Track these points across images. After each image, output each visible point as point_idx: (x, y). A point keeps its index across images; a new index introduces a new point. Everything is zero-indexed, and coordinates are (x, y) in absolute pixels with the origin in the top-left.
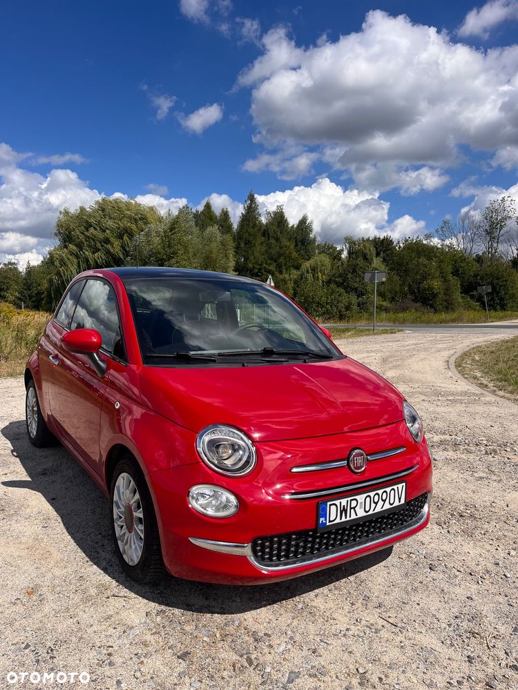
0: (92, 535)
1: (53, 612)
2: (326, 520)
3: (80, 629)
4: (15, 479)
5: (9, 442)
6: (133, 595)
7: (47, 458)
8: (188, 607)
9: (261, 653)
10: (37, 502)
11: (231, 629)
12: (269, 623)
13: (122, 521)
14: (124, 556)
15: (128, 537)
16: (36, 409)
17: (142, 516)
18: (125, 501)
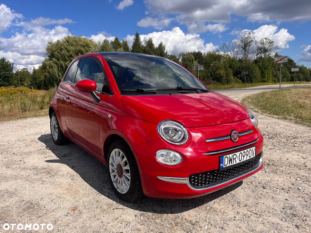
0: (97, 182)
2: (223, 165)
3: (104, 225)
4: (51, 159)
5: (43, 143)
6: (126, 208)
7: (65, 150)
8: (155, 211)
9: (197, 230)
10: (65, 168)
11: (178, 220)
12: (196, 216)
13: (115, 173)
14: (118, 190)
15: (120, 180)
16: (57, 126)
17: (129, 168)
18: (117, 162)
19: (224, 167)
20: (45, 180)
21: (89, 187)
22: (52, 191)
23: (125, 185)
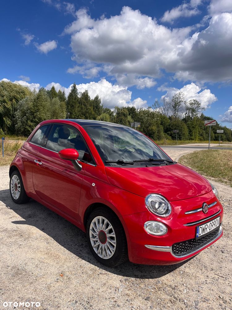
0: (73, 245)
1: (78, 284)
2: (198, 234)
3: (95, 291)
4: (17, 220)
6: (109, 273)
8: (136, 277)
9: (178, 294)
10: (35, 231)
11: (160, 285)
12: (173, 281)
13: (97, 239)
14: (99, 255)
15: (102, 246)
16: (19, 185)
17: (114, 236)
18: (99, 229)
19: (199, 236)
20: (21, 244)
21: (67, 251)
22: (33, 256)
23: (108, 251)
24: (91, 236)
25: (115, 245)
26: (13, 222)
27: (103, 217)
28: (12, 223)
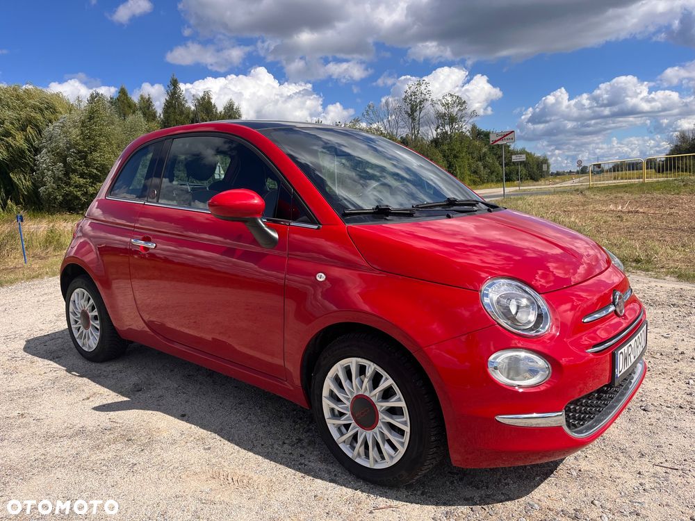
0: (276, 446)
2: (618, 371)
4: (105, 402)
6: (396, 503)
8: (469, 501)
10: (164, 422)
13: (347, 419)
14: (358, 461)
15: (365, 437)
16: (95, 313)
17: (403, 404)
18: (351, 393)
19: (619, 375)
20: (135, 462)
21: (267, 464)
22: (178, 489)
23: (386, 448)
24: (327, 414)
25: (407, 429)
26: (96, 409)
27: (359, 359)
28: (94, 411)
